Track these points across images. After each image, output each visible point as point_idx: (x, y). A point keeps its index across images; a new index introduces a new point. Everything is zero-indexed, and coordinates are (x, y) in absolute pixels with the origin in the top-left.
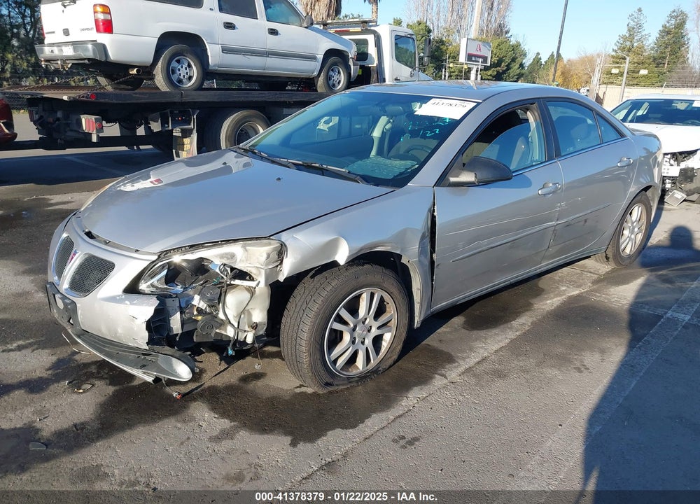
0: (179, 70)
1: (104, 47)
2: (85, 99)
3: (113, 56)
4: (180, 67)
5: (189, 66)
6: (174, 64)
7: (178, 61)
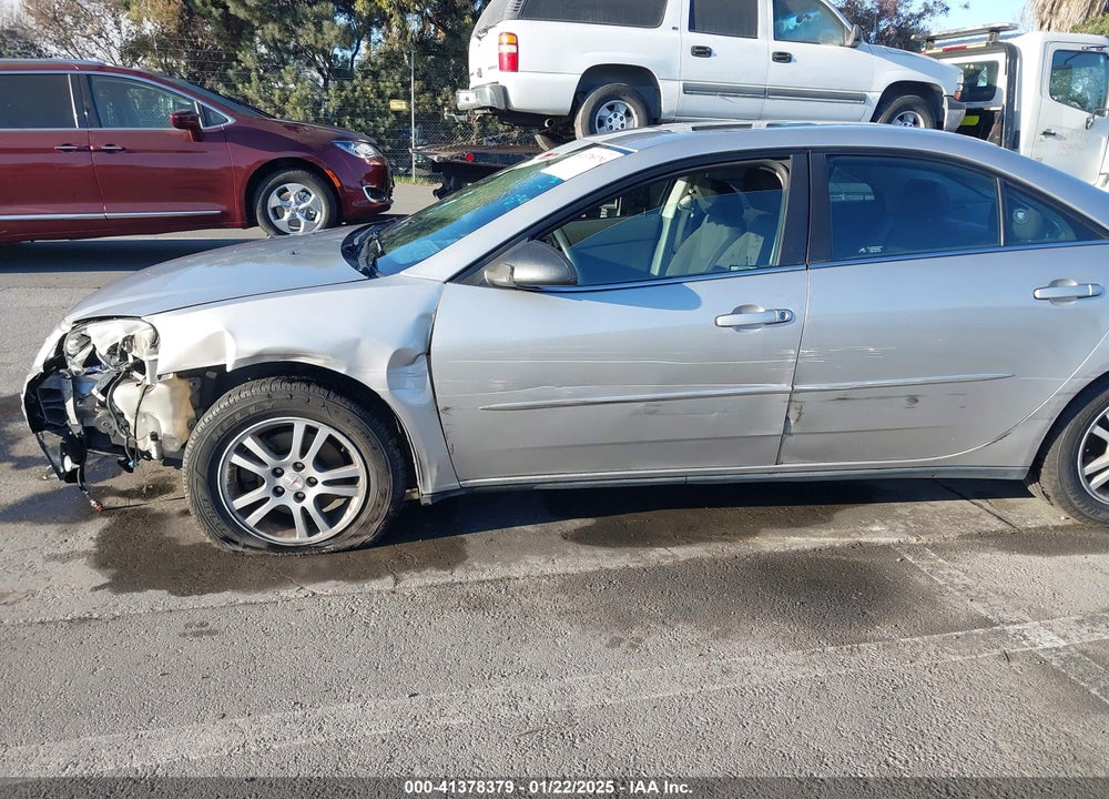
0: (610, 120)
1: (504, 90)
2: (458, 160)
3: (517, 102)
4: (612, 116)
5: (628, 114)
6: (604, 112)
7: (611, 108)
